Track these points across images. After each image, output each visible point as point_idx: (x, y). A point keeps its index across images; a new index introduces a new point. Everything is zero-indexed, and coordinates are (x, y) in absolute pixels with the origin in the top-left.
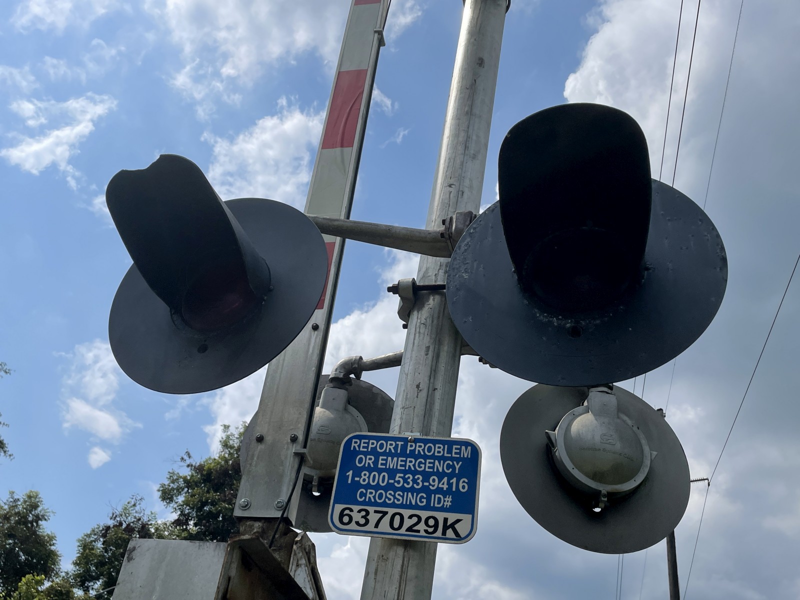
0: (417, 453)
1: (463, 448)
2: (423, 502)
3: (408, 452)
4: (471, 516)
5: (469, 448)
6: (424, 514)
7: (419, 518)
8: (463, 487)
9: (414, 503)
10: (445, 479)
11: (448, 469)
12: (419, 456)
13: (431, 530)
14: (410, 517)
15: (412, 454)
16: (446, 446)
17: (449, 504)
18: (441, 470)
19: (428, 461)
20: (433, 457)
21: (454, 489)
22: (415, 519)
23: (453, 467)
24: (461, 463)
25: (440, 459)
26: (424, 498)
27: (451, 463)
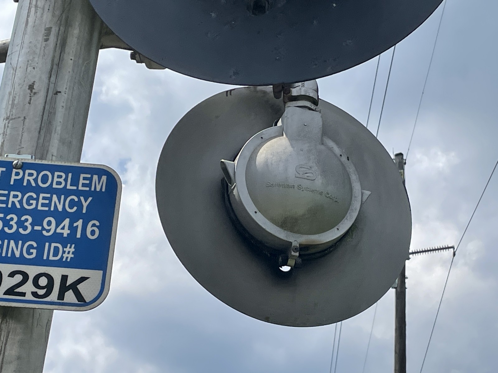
4: (102, 272)
5: (104, 178)
8: (93, 233)
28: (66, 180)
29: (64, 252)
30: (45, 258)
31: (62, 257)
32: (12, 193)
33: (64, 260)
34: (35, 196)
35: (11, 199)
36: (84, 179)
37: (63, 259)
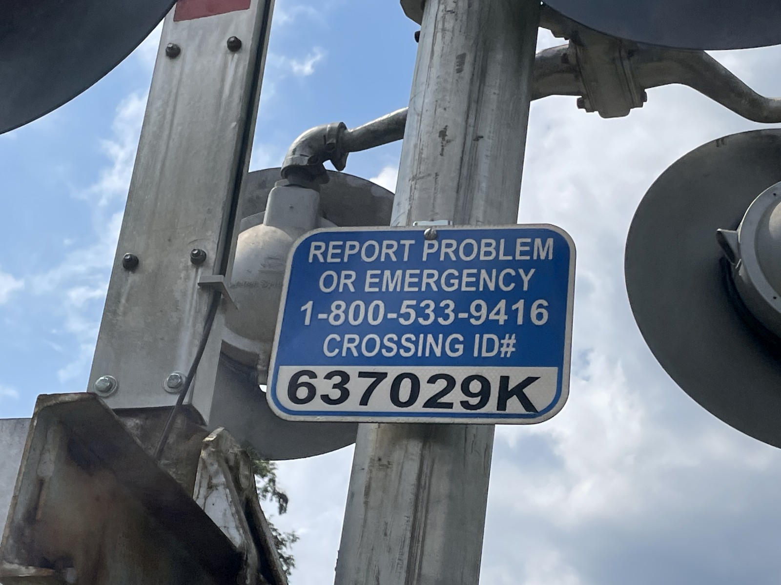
0: (442, 258)
1: (538, 241)
2: (458, 350)
3: (424, 259)
5: (550, 242)
6: (460, 373)
7: (451, 382)
8: (540, 316)
9: (438, 352)
10: (502, 304)
11: (507, 284)
12: (448, 263)
13: (474, 401)
14: (432, 380)
15: (434, 261)
16: (502, 241)
17: (512, 349)
18: (492, 287)
19: (465, 272)
20: (476, 264)
21: (520, 321)
22: (442, 384)
23: (518, 280)
24: (533, 271)
25: (489, 266)
26: (460, 343)
27: (513, 273)
28: (497, 249)
29: (501, 345)
30: (476, 354)
31: (499, 352)
32: (426, 272)
33: (502, 355)
34: (456, 273)
35: (425, 280)
36: (523, 244)
37: (500, 355)
